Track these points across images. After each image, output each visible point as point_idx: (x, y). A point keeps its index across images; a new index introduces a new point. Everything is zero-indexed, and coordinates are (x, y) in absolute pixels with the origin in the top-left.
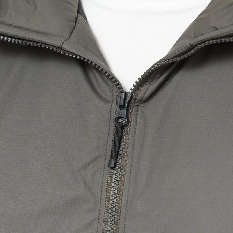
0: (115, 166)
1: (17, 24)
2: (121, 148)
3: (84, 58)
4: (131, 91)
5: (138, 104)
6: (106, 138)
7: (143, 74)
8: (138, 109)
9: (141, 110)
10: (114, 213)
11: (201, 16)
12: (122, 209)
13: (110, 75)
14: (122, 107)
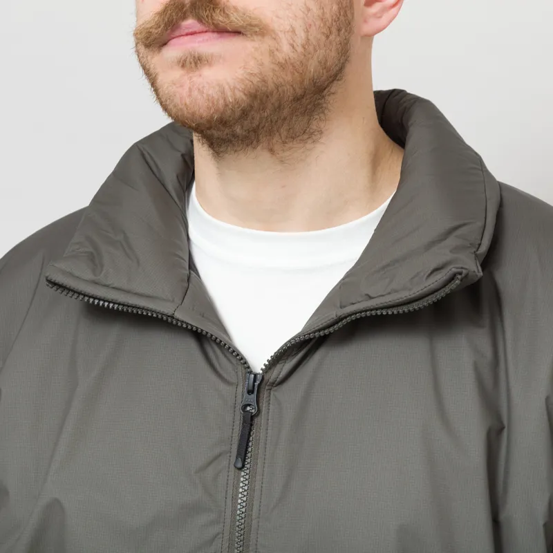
0: (243, 466)
1: (115, 285)
2: (250, 444)
3: (202, 330)
4: (261, 372)
5: (270, 387)
6: (231, 430)
7: (273, 354)
8: (270, 393)
9: (274, 395)
10: (242, 527)
11: (346, 280)
12: (253, 522)
13: (234, 351)
14: (250, 392)
